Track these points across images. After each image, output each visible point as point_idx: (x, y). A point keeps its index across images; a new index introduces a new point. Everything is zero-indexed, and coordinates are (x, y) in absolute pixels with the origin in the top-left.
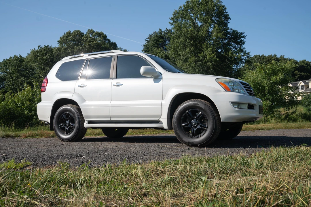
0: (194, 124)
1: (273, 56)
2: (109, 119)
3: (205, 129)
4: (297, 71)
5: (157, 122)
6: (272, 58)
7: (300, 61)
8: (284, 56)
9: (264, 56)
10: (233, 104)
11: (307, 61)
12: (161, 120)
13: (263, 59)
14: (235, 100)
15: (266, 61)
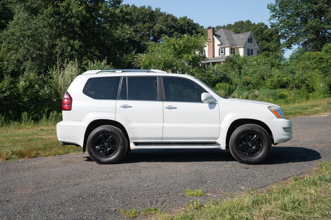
0: (250, 145)
1: (146, 8)
2: (160, 141)
3: (261, 150)
4: (177, 33)
5: (214, 143)
6: (146, 11)
7: (180, 18)
8: (160, 9)
9: (135, 7)
10: (284, 128)
11: (188, 18)
12: (218, 141)
13: (134, 11)
14: (286, 125)
15: (138, 15)
